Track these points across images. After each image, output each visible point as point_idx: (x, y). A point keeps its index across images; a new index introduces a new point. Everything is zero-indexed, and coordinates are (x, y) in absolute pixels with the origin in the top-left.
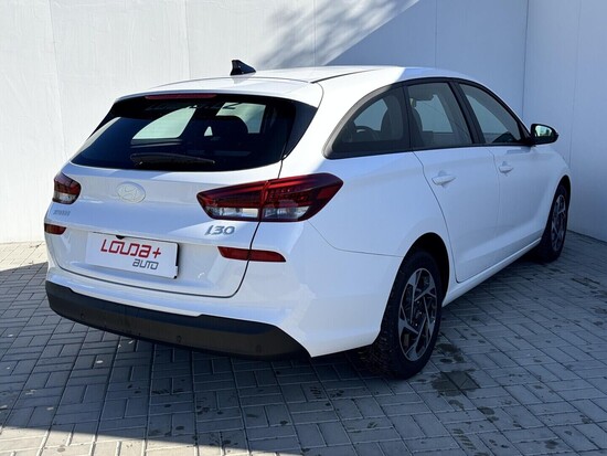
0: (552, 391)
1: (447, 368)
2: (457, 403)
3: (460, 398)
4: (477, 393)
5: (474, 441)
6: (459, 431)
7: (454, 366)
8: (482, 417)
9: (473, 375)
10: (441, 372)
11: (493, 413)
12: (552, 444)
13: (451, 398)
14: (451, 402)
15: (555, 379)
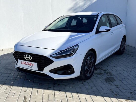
0: (131, 82)
1: (108, 77)
2: (110, 84)
3: (111, 83)
4: (115, 82)
5: (114, 92)
6: (111, 90)
7: (110, 76)
8: (116, 87)
9: (114, 78)
10: (107, 77)
11: (118, 86)
12: (131, 93)
13: (109, 83)
14: (109, 84)
15: (132, 79)
